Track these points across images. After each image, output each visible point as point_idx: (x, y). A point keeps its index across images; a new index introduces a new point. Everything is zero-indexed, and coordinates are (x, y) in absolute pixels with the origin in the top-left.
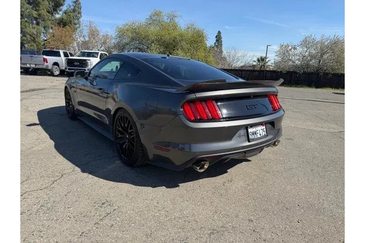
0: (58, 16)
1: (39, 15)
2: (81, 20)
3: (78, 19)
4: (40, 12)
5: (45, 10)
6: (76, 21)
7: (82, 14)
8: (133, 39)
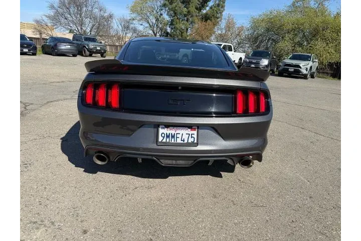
0: (204, 12)
1: (189, 12)
2: (223, 13)
3: (221, 13)
4: (189, 9)
5: (194, 7)
6: (218, 15)
7: (225, 8)
8: (268, 30)
